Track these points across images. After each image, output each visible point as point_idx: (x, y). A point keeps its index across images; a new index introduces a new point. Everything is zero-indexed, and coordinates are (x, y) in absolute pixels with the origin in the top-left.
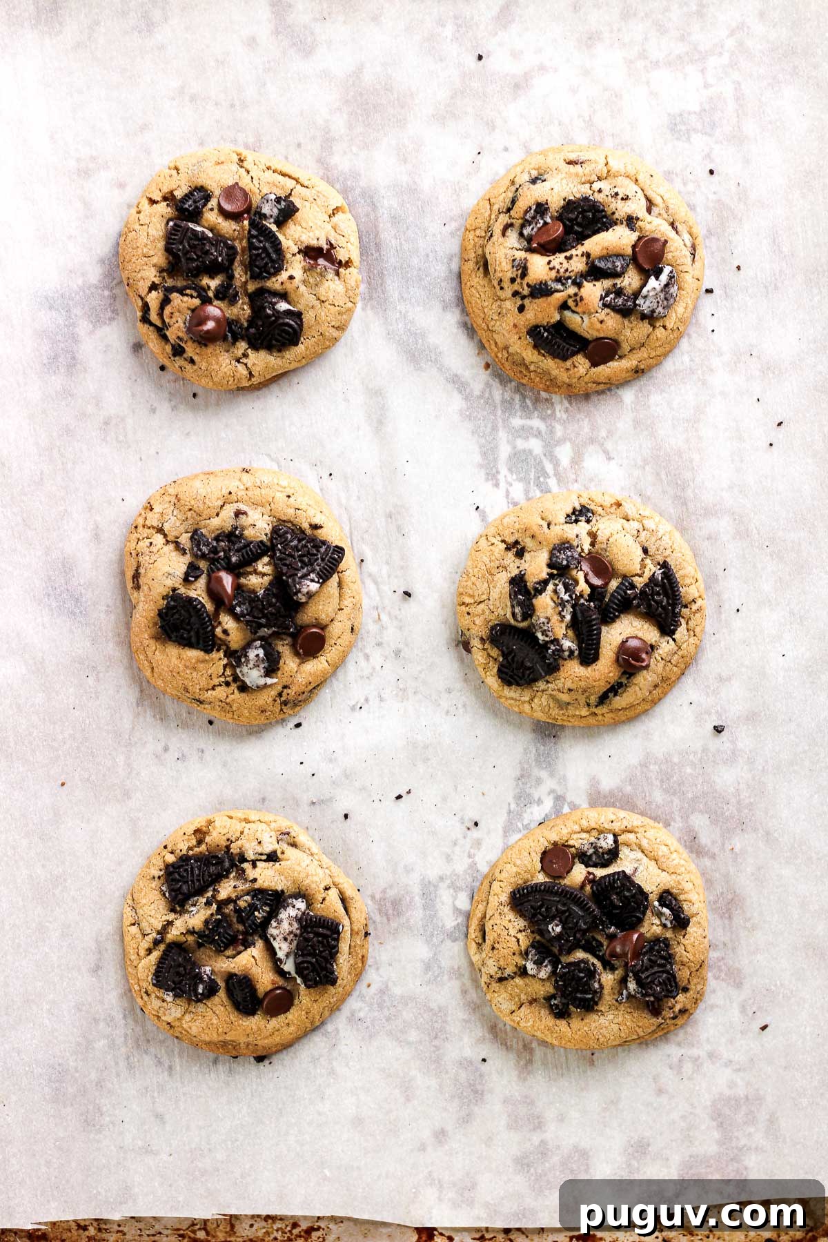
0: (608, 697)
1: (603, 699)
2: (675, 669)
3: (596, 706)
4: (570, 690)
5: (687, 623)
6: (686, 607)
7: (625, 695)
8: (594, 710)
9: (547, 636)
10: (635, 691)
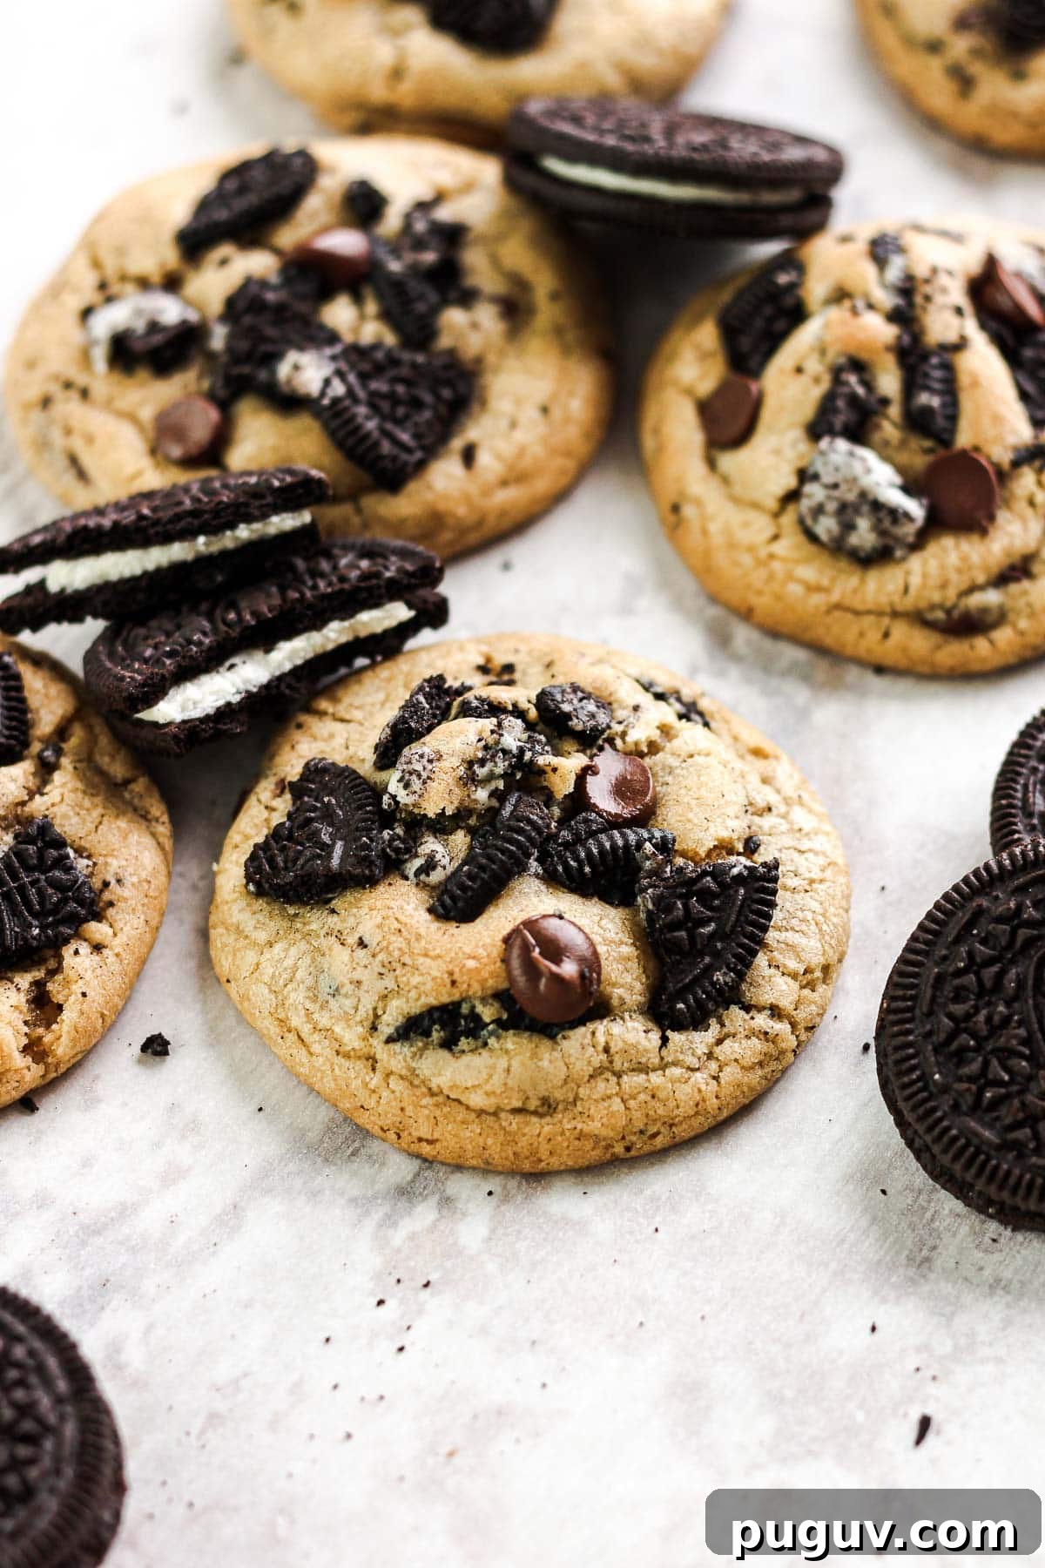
0: (428, 1034)
1: (412, 1029)
2: (616, 1104)
3: (389, 1040)
4: (362, 943)
5: (719, 1042)
6: (747, 1008)
7: (466, 1059)
8: (378, 1046)
9: (407, 786)
10: (493, 1067)
